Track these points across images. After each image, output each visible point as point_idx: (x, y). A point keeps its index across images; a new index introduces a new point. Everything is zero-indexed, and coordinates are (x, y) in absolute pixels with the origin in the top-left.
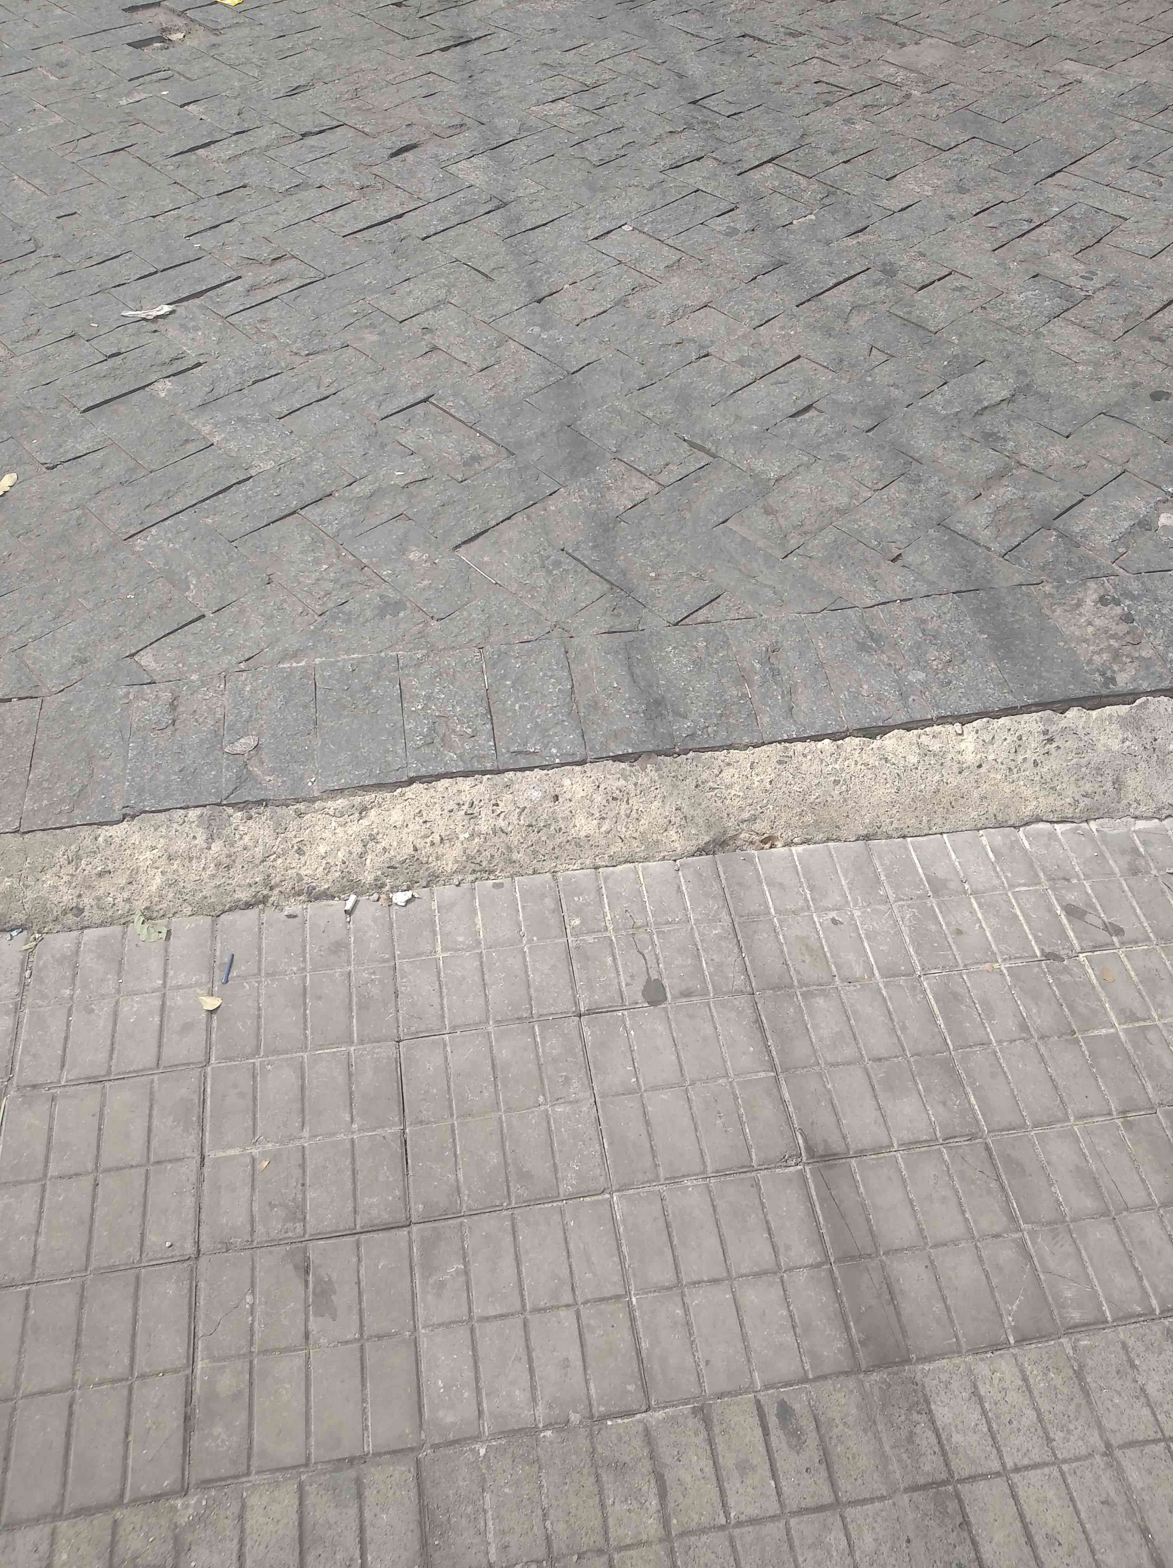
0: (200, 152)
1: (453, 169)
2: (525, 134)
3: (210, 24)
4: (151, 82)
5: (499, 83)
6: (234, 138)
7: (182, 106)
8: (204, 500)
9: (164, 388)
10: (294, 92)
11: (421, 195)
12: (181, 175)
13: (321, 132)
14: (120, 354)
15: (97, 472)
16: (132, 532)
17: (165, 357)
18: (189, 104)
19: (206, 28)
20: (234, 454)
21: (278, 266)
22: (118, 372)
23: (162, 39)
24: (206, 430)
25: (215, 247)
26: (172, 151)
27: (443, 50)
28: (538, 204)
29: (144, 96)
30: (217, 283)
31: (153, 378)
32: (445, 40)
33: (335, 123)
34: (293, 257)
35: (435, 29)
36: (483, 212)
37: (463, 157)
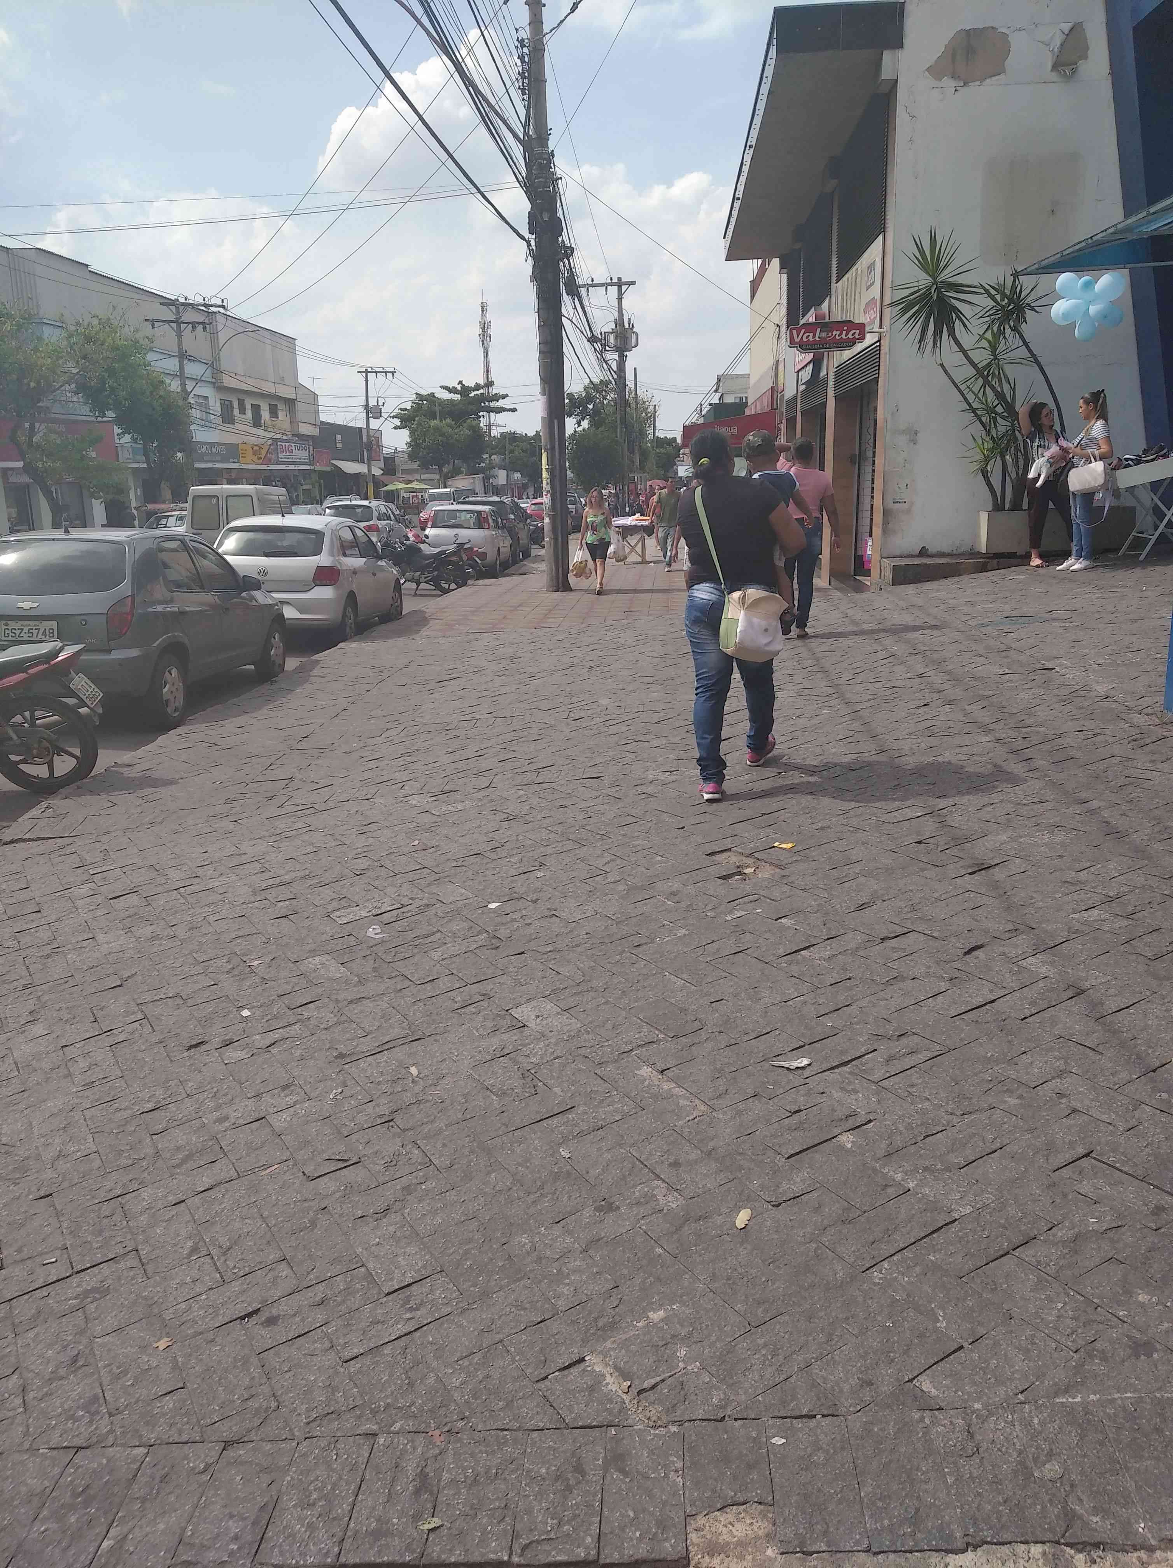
0: (802, 952)
1: (1024, 963)
2: (1075, 936)
3: (774, 862)
4: (744, 903)
5: (1032, 898)
6: (828, 942)
7: (776, 920)
8: (921, 1239)
9: (848, 1140)
10: (861, 907)
11: (1004, 985)
12: (795, 969)
13: (896, 937)
14: (800, 1111)
15: (817, 1209)
16: (868, 1266)
17: (840, 1113)
18: (781, 918)
19: (771, 864)
20: (931, 1199)
21: (904, 1041)
22: (805, 1126)
23: (740, 873)
24: (899, 1177)
25: (845, 1026)
26: (781, 952)
27: (970, 874)
28: (1112, 991)
29: (743, 913)
30: (859, 1054)
31: (836, 1131)
32: (969, 867)
33: (906, 930)
34: (914, 1034)
35: (957, 859)
36: (1066, 998)
37: (1028, 955)
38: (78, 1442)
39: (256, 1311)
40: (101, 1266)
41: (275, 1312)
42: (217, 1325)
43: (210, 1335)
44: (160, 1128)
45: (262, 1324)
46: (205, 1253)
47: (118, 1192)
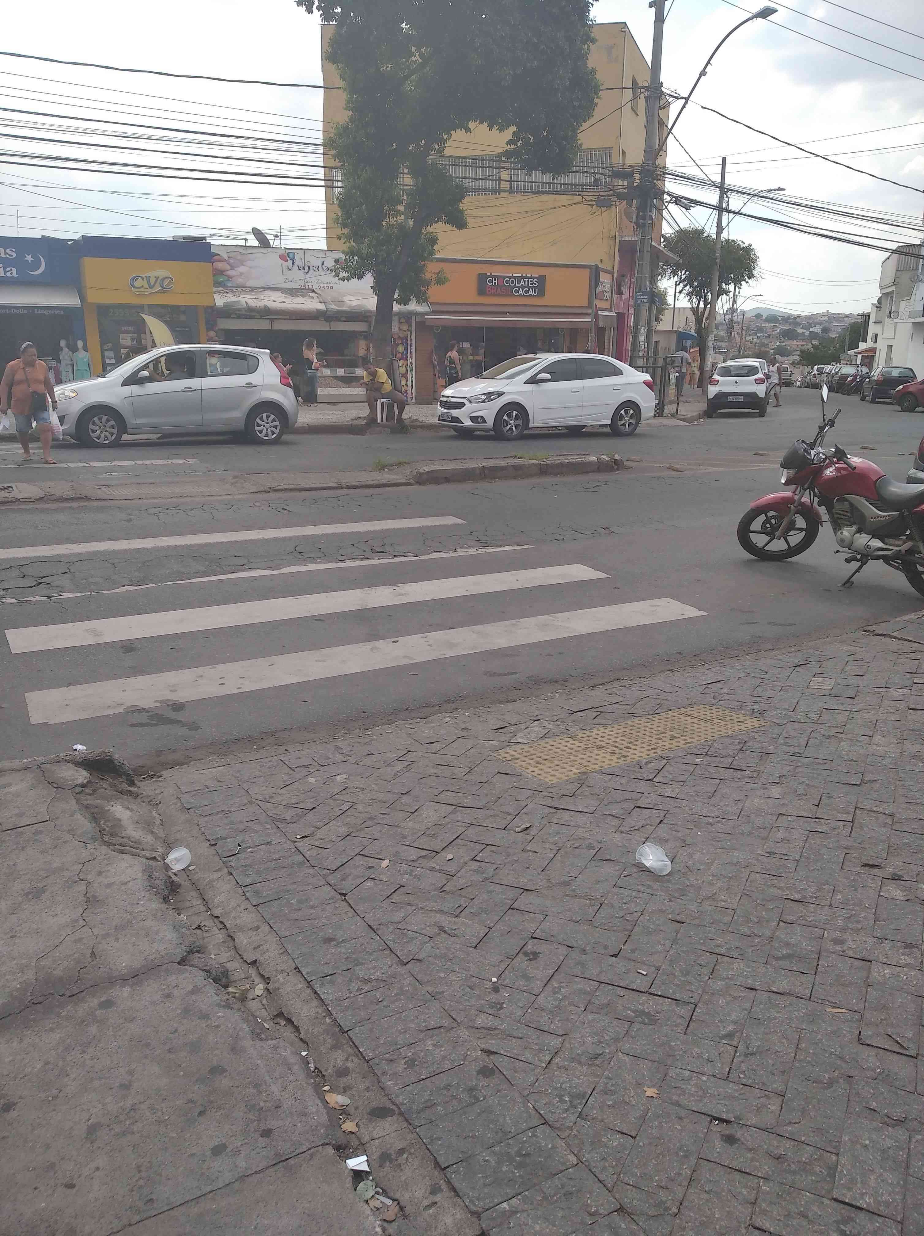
38: (550, 1118)
39: (728, 1122)
40: (666, 1000)
41: (738, 1135)
42: (694, 1109)
43: (683, 1113)
44: (789, 918)
45: (723, 1136)
46: (735, 1043)
47: (723, 951)
